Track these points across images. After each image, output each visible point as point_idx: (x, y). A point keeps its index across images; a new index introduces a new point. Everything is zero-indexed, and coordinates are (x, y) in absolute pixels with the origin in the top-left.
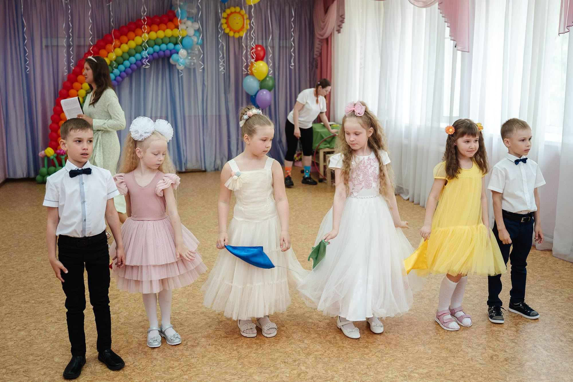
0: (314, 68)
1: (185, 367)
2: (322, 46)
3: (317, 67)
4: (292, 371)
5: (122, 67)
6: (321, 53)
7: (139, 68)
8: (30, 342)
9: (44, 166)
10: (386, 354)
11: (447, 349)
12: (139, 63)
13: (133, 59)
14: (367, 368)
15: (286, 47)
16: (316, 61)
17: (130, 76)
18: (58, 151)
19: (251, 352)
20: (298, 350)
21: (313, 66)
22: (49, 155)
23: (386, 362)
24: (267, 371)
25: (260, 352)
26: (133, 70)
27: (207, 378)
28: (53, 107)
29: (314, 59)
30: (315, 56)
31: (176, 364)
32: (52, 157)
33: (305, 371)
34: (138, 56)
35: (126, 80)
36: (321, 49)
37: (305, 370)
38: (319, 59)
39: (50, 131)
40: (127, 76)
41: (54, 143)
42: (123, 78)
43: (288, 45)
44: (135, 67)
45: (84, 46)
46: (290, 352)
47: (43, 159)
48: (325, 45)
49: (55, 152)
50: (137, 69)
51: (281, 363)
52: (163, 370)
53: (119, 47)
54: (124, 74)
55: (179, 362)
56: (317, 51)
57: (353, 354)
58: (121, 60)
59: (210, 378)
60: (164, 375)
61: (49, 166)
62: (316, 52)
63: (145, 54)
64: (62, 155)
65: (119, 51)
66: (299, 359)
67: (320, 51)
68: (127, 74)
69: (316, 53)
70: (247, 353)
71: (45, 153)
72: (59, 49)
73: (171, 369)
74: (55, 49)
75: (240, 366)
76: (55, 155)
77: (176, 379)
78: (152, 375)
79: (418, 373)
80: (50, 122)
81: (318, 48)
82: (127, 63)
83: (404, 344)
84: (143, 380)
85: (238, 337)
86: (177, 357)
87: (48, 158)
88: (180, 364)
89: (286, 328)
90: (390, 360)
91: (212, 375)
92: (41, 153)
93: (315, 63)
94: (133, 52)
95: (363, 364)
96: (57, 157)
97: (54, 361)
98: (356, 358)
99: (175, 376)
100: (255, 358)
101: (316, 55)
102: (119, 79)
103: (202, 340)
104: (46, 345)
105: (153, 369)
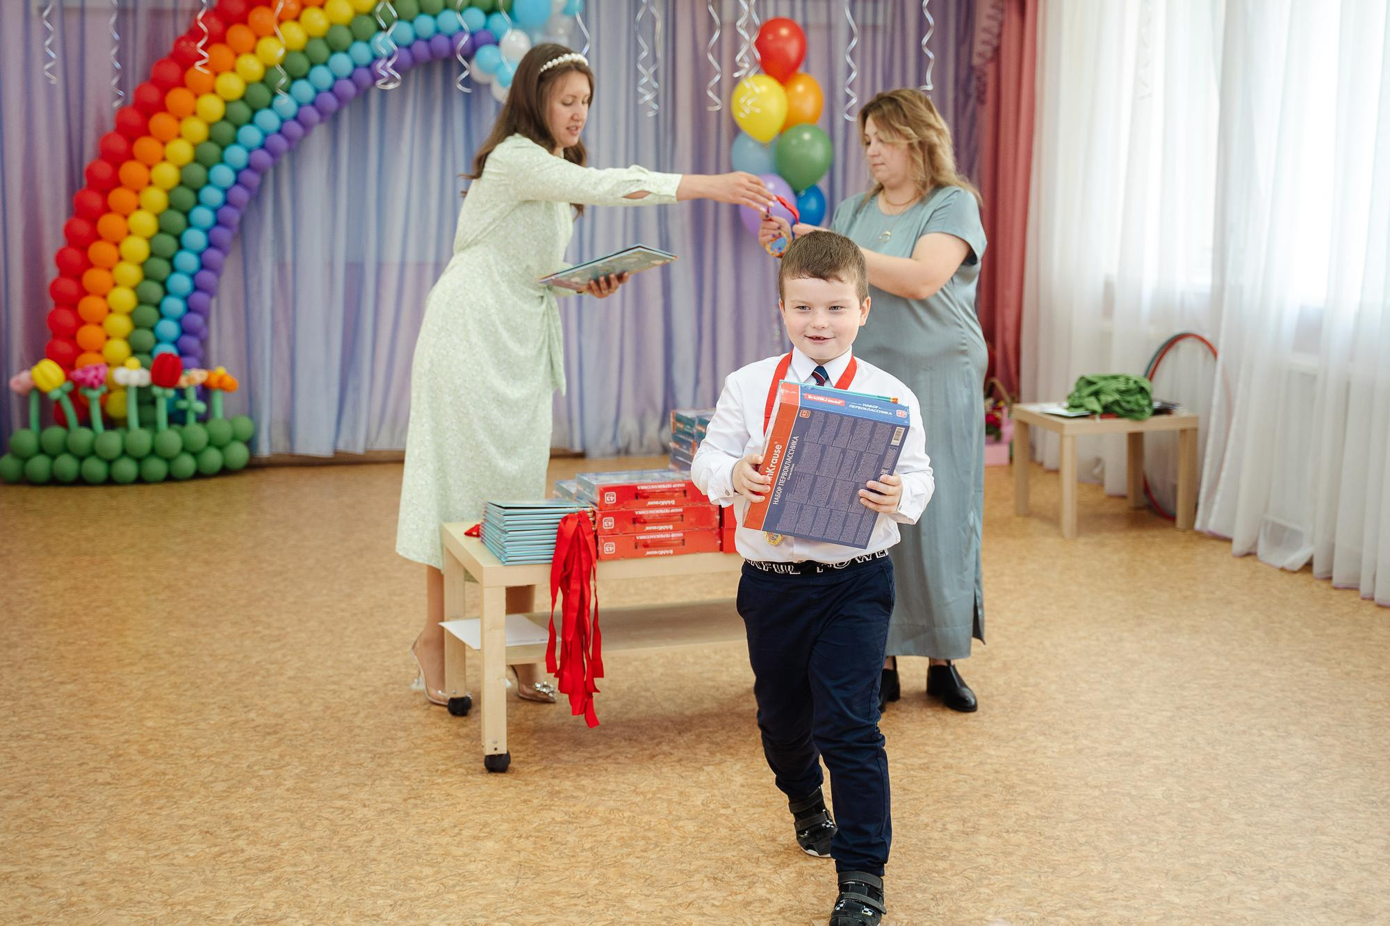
0: (972, 101)
1: (451, 878)
2: (1001, 25)
3: (981, 100)
4: (731, 895)
5: (304, 90)
6: (997, 50)
7: (363, 93)
8: (39, 821)
9: (26, 425)
10: (993, 874)
11: (1167, 874)
12: (364, 75)
13: (342, 63)
14: (932, 899)
15: (875, 27)
16: (979, 78)
17: (333, 119)
18: (78, 374)
19: (629, 855)
20: (756, 855)
21: (967, 96)
22: (44, 385)
23: (987, 891)
24: (667, 893)
25: (652, 857)
26: (341, 99)
27: (506, 901)
28: (62, 220)
29: (971, 68)
30: (977, 61)
31: (428, 871)
32: (55, 394)
33: (764, 898)
34: (361, 51)
35: (319, 135)
36: (999, 36)
37: (766, 895)
38: (990, 69)
39: (51, 304)
40: (321, 121)
41: (63, 347)
42: (306, 126)
43: (880, 21)
44: (349, 88)
45: (175, 12)
46: (734, 859)
47: (25, 398)
48: (1014, 18)
49: (68, 378)
50: (357, 95)
51: (706, 879)
52: (392, 882)
53: (297, 19)
54: (312, 114)
55: (435, 869)
56: (985, 42)
57: (902, 870)
58: (302, 62)
59: (512, 900)
60: (394, 892)
61: (44, 424)
62: (981, 46)
63: (384, 43)
64: (92, 386)
65: (294, 34)
66: (754, 874)
67: (995, 42)
68: (322, 112)
69: (979, 47)
70: (619, 857)
71: (32, 378)
72: (89, 20)
73: (413, 881)
74: (73, 20)
75: (597, 881)
76: (69, 386)
77: (425, 899)
78: (362, 890)
79: (1068, 917)
80: (51, 272)
81: (986, 30)
82: (322, 76)
83: (1051, 857)
84: (338, 899)
85: (599, 823)
86: (432, 859)
87: (43, 396)
88: (437, 873)
89: (735, 810)
90: (1001, 886)
91: (519, 896)
92: (19, 380)
93: (974, 83)
94: (344, 36)
95: (924, 891)
96: (74, 396)
97: (105, 860)
98: (909, 877)
99: (422, 893)
100: (637, 866)
101: (981, 55)
102: (295, 129)
103: (501, 828)
104: (82, 829)
105: (367, 879)
